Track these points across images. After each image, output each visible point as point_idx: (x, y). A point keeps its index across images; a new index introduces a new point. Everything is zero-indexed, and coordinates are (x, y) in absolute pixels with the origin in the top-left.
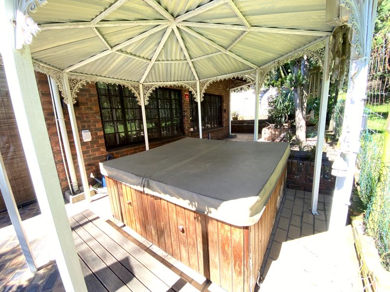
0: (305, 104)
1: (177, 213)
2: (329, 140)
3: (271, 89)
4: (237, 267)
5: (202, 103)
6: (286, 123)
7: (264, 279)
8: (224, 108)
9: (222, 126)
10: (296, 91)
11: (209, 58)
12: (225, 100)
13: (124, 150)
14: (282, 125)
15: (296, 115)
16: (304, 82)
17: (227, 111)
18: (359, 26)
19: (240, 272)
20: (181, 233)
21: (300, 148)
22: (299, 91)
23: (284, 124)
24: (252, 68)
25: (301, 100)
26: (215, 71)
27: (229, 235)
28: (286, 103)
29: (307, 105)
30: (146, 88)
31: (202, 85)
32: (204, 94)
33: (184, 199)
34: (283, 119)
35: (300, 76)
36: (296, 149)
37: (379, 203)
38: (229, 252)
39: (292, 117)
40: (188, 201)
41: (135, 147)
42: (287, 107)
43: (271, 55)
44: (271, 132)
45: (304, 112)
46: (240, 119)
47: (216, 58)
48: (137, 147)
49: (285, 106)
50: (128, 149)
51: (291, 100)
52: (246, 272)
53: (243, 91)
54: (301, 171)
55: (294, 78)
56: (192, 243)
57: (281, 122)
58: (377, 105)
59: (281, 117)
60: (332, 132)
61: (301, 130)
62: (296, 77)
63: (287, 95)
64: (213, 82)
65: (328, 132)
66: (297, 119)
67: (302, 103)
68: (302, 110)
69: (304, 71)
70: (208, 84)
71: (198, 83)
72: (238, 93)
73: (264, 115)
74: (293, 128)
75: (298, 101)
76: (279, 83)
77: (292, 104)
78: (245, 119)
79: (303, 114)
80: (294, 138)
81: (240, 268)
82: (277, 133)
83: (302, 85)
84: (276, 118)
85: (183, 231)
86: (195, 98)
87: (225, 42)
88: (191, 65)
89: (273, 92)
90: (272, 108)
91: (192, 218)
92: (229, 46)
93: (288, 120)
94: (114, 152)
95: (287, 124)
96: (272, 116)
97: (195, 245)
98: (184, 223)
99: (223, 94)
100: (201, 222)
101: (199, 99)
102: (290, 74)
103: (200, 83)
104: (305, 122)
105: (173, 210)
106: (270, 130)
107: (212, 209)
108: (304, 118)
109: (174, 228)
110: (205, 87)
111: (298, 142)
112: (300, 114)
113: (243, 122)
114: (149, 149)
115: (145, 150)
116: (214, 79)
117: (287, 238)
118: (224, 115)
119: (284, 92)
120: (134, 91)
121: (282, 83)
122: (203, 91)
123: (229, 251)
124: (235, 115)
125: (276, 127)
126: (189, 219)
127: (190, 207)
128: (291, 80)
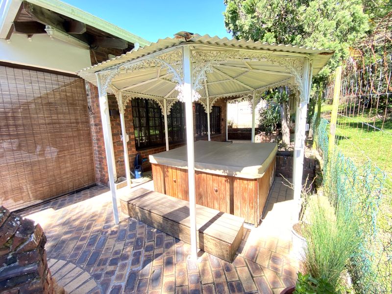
0: (289, 116)
1: (213, 180)
2: (307, 144)
3: (261, 101)
4: (251, 205)
5: (210, 114)
6: (274, 131)
7: (264, 218)
8: (222, 117)
9: (220, 133)
10: (282, 106)
11: (220, 83)
12: (223, 111)
13: (148, 150)
14: (271, 133)
15: (283, 124)
16: (288, 99)
17: (225, 120)
18: (303, 90)
19: (253, 207)
20: (215, 192)
21: (285, 149)
22: (284, 106)
23: (273, 132)
24: (250, 90)
25: (286, 113)
26: (223, 91)
27: (246, 186)
28: (275, 115)
29: (291, 117)
30: (168, 102)
31: (211, 100)
32: (213, 107)
33: (220, 170)
34: (273, 128)
35: (284, 95)
36: (283, 149)
37: (329, 175)
38: (246, 197)
39: (279, 126)
40: (222, 171)
41: (155, 149)
42: (275, 118)
43: (264, 83)
44: (263, 139)
45: (288, 122)
46: (234, 127)
47: (225, 83)
48: (157, 148)
49: (274, 117)
50: (151, 150)
51: (278, 112)
52: (256, 206)
53: (237, 102)
54: (286, 164)
55: (280, 96)
56: (222, 198)
57: (270, 130)
58: (352, 117)
59: (271, 125)
60: (311, 138)
61: (286, 136)
62: (281, 96)
63: (275, 108)
64: (220, 99)
65: (308, 138)
66: (283, 127)
67: (287, 115)
68: (287, 120)
69: (288, 91)
70: (216, 100)
71: (208, 98)
72: (232, 104)
73: (257, 124)
74: (280, 135)
75: (283, 114)
76: (268, 97)
77: (280, 116)
78: (239, 127)
79: (287, 124)
80: (281, 142)
81: (252, 204)
82: (267, 139)
83: (287, 102)
84: (266, 126)
85: (216, 191)
86: (205, 110)
87: (234, 75)
88: (206, 87)
89: (263, 104)
90: (262, 118)
91: (223, 181)
92: (236, 77)
93: (277, 128)
94: (141, 152)
95: (276, 132)
96: (263, 125)
97: (224, 198)
98: (217, 186)
99: (221, 106)
100: (229, 182)
101: (208, 111)
102: (277, 93)
103: (209, 98)
104: (289, 130)
105: (210, 179)
106: (262, 137)
107: (238, 173)
108: (288, 126)
109: (210, 191)
110: (213, 102)
111: (284, 145)
112: (285, 123)
113: (237, 130)
114: (169, 149)
115: (166, 150)
116: (221, 96)
117: (277, 201)
118: (222, 123)
119: (273, 105)
120: (160, 104)
121: (271, 97)
122: (212, 105)
123: (246, 195)
124: (230, 123)
125: (266, 134)
126: (221, 182)
127: (223, 174)
128: (278, 97)
